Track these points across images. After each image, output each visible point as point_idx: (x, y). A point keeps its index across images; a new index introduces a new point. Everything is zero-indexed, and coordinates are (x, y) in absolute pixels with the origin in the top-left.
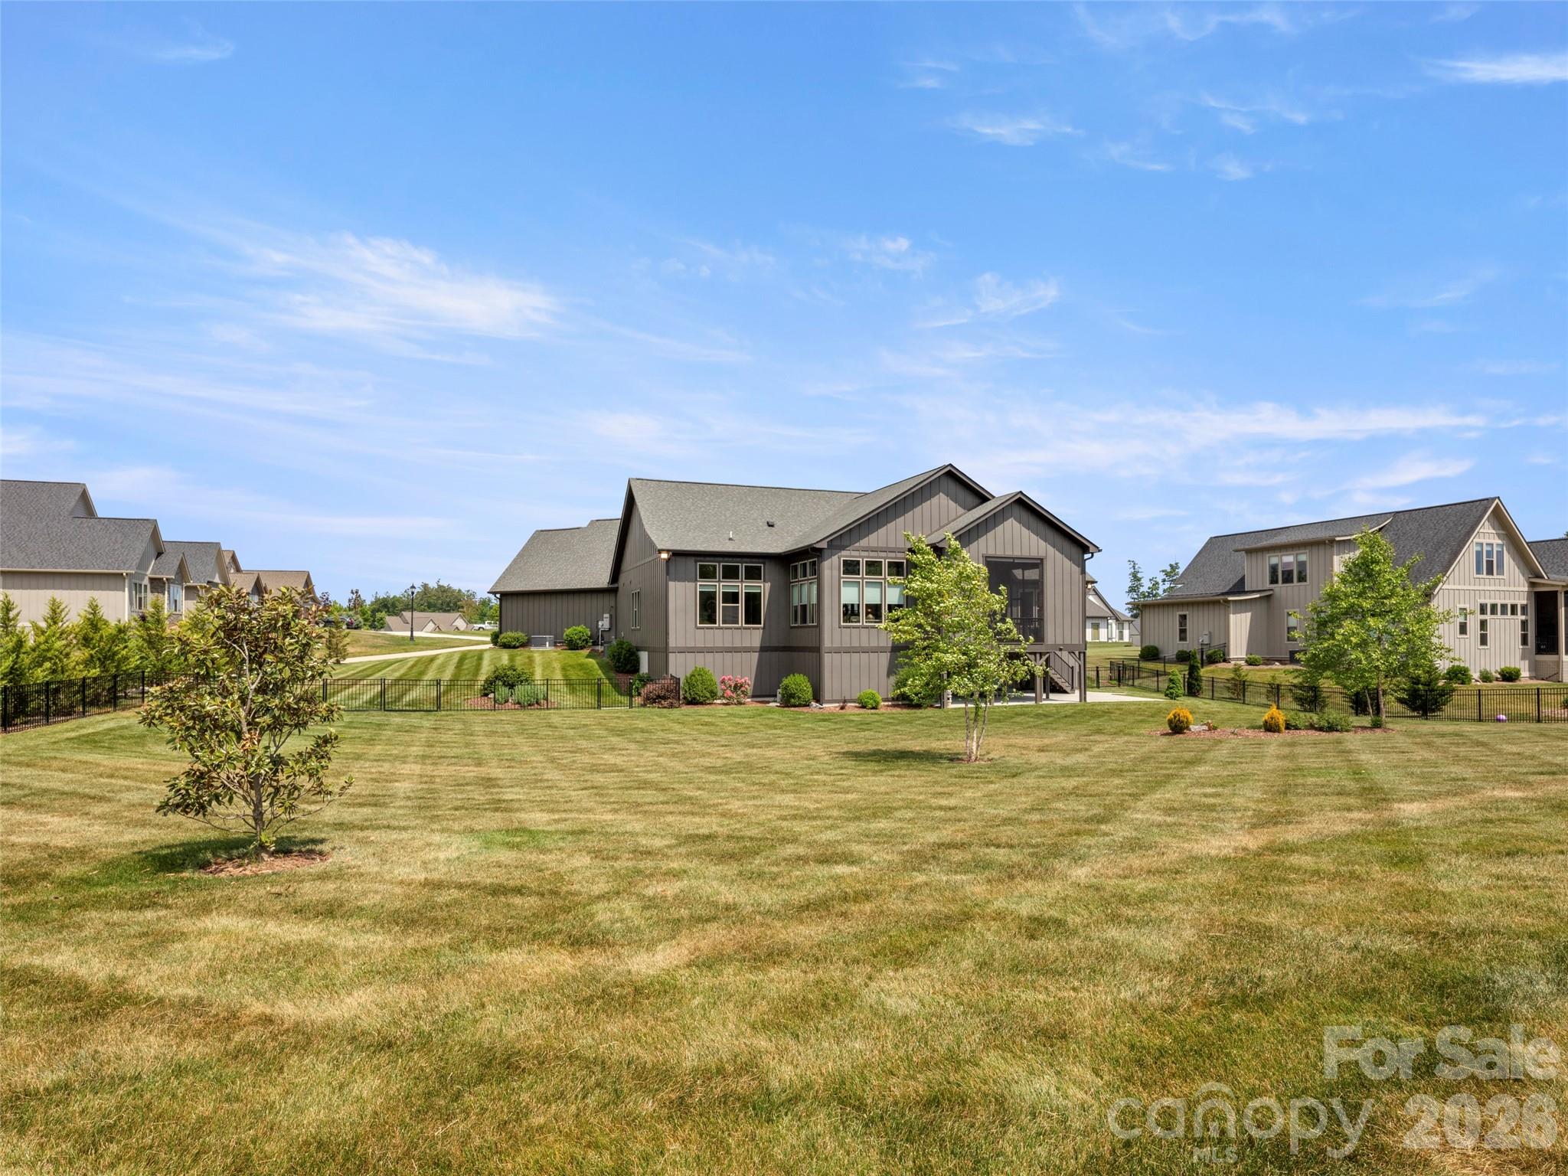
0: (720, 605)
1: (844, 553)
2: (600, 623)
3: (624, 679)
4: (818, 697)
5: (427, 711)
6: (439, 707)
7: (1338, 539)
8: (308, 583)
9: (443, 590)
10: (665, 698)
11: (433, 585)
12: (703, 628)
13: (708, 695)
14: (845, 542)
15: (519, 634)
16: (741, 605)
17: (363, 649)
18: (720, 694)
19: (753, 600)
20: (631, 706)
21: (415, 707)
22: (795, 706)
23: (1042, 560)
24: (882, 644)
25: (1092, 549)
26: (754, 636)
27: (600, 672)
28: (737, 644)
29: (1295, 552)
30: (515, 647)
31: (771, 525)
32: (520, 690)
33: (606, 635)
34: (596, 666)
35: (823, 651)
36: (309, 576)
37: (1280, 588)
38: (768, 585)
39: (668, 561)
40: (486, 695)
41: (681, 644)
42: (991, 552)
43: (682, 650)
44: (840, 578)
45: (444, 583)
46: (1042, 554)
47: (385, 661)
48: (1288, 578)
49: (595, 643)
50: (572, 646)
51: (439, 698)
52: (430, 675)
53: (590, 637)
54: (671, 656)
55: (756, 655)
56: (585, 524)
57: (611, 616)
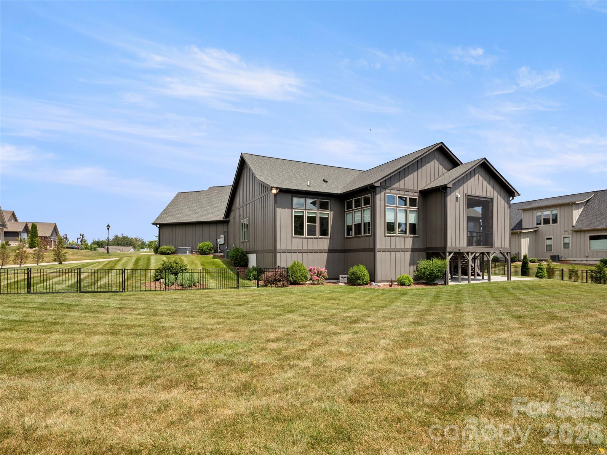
0: (306, 224)
1: (387, 191)
2: (218, 240)
3: (241, 270)
4: (373, 279)
5: (114, 292)
6: (124, 289)
7: (576, 202)
8: (55, 230)
9: (124, 238)
10: (279, 281)
11: (120, 236)
12: (296, 238)
13: (303, 278)
14: (388, 184)
15: (170, 247)
16: (318, 224)
17: (79, 257)
18: (309, 277)
19: (324, 221)
20: (258, 286)
21: (106, 290)
22: (360, 285)
23: (492, 199)
24: (407, 247)
25: (516, 194)
26: (324, 243)
27: (225, 266)
28: (316, 248)
29: (551, 210)
30: (168, 254)
31: (325, 181)
32: (182, 277)
33: (222, 247)
34: (222, 263)
35: (377, 250)
36: (56, 225)
37: (542, 227)
38: (332, 213)
39: (275, 195)
40: (158, 280)
41: (284, 247)
42: (469, 193)
43: (285, 251)
44: (385, 206)
45: (125, 235)
46: (492, 196)
47: (90, 263)
48: (546, 221)
49: (216, 251)
50: (203, 252)
51: (123, 282)
52: (119, 267)
53: (213, 248)
54: (278, 255)
55: (326, 255)
56: (206, 189)
57: (225, 236)
